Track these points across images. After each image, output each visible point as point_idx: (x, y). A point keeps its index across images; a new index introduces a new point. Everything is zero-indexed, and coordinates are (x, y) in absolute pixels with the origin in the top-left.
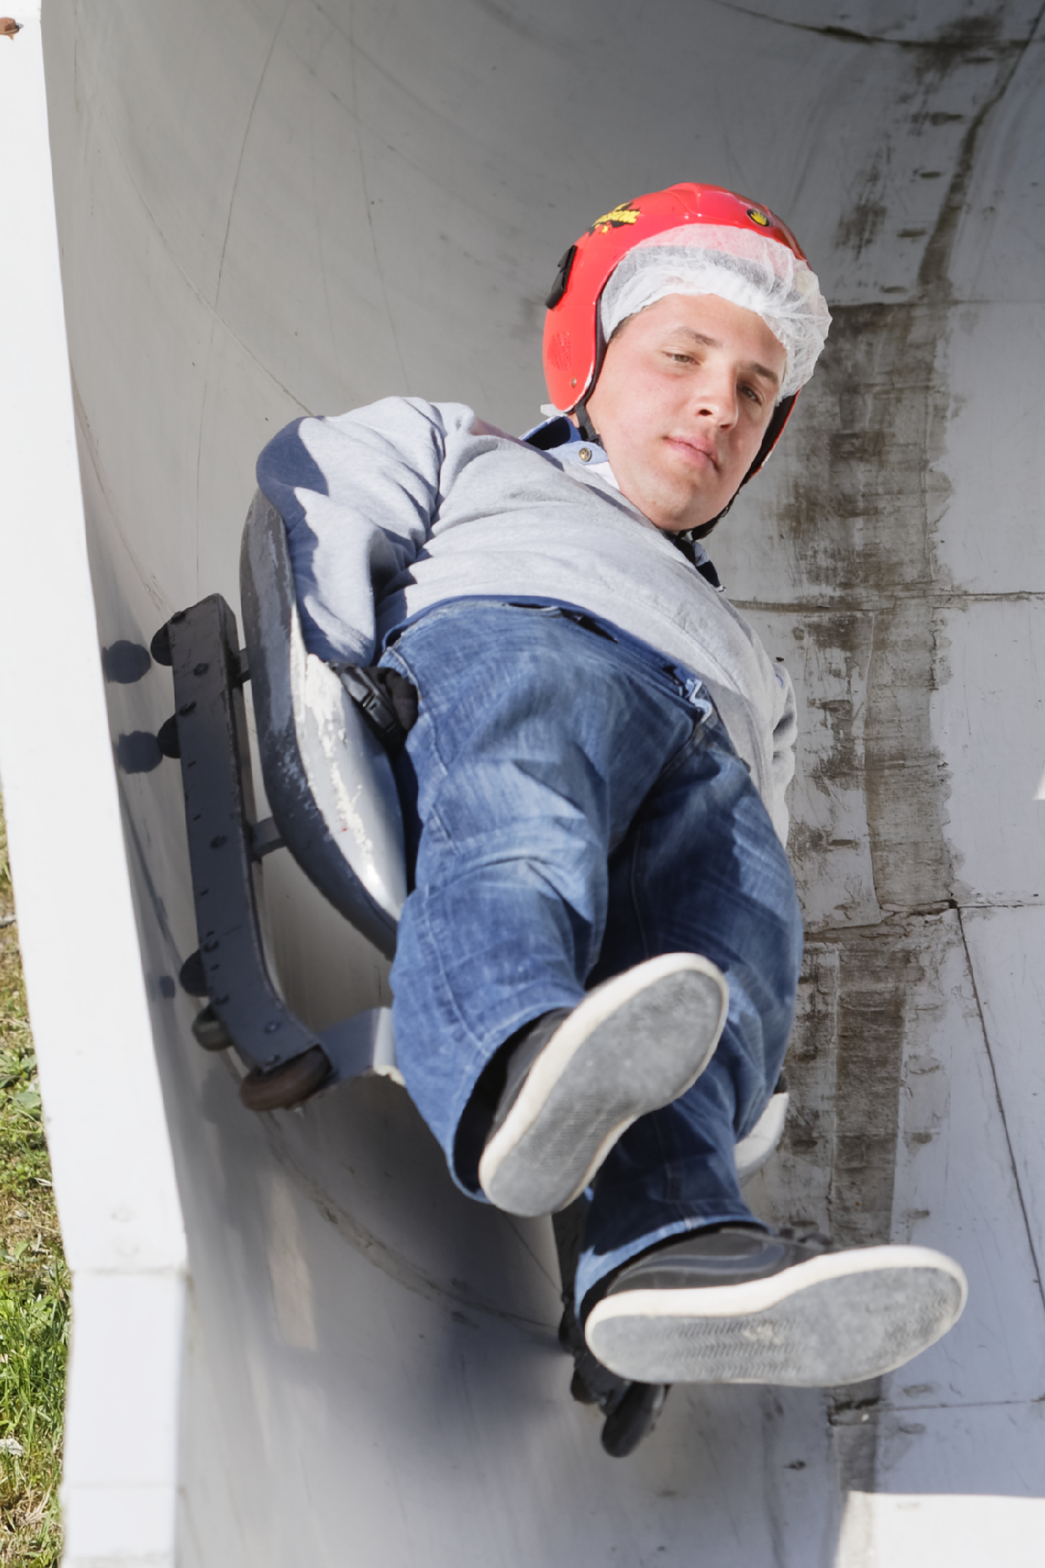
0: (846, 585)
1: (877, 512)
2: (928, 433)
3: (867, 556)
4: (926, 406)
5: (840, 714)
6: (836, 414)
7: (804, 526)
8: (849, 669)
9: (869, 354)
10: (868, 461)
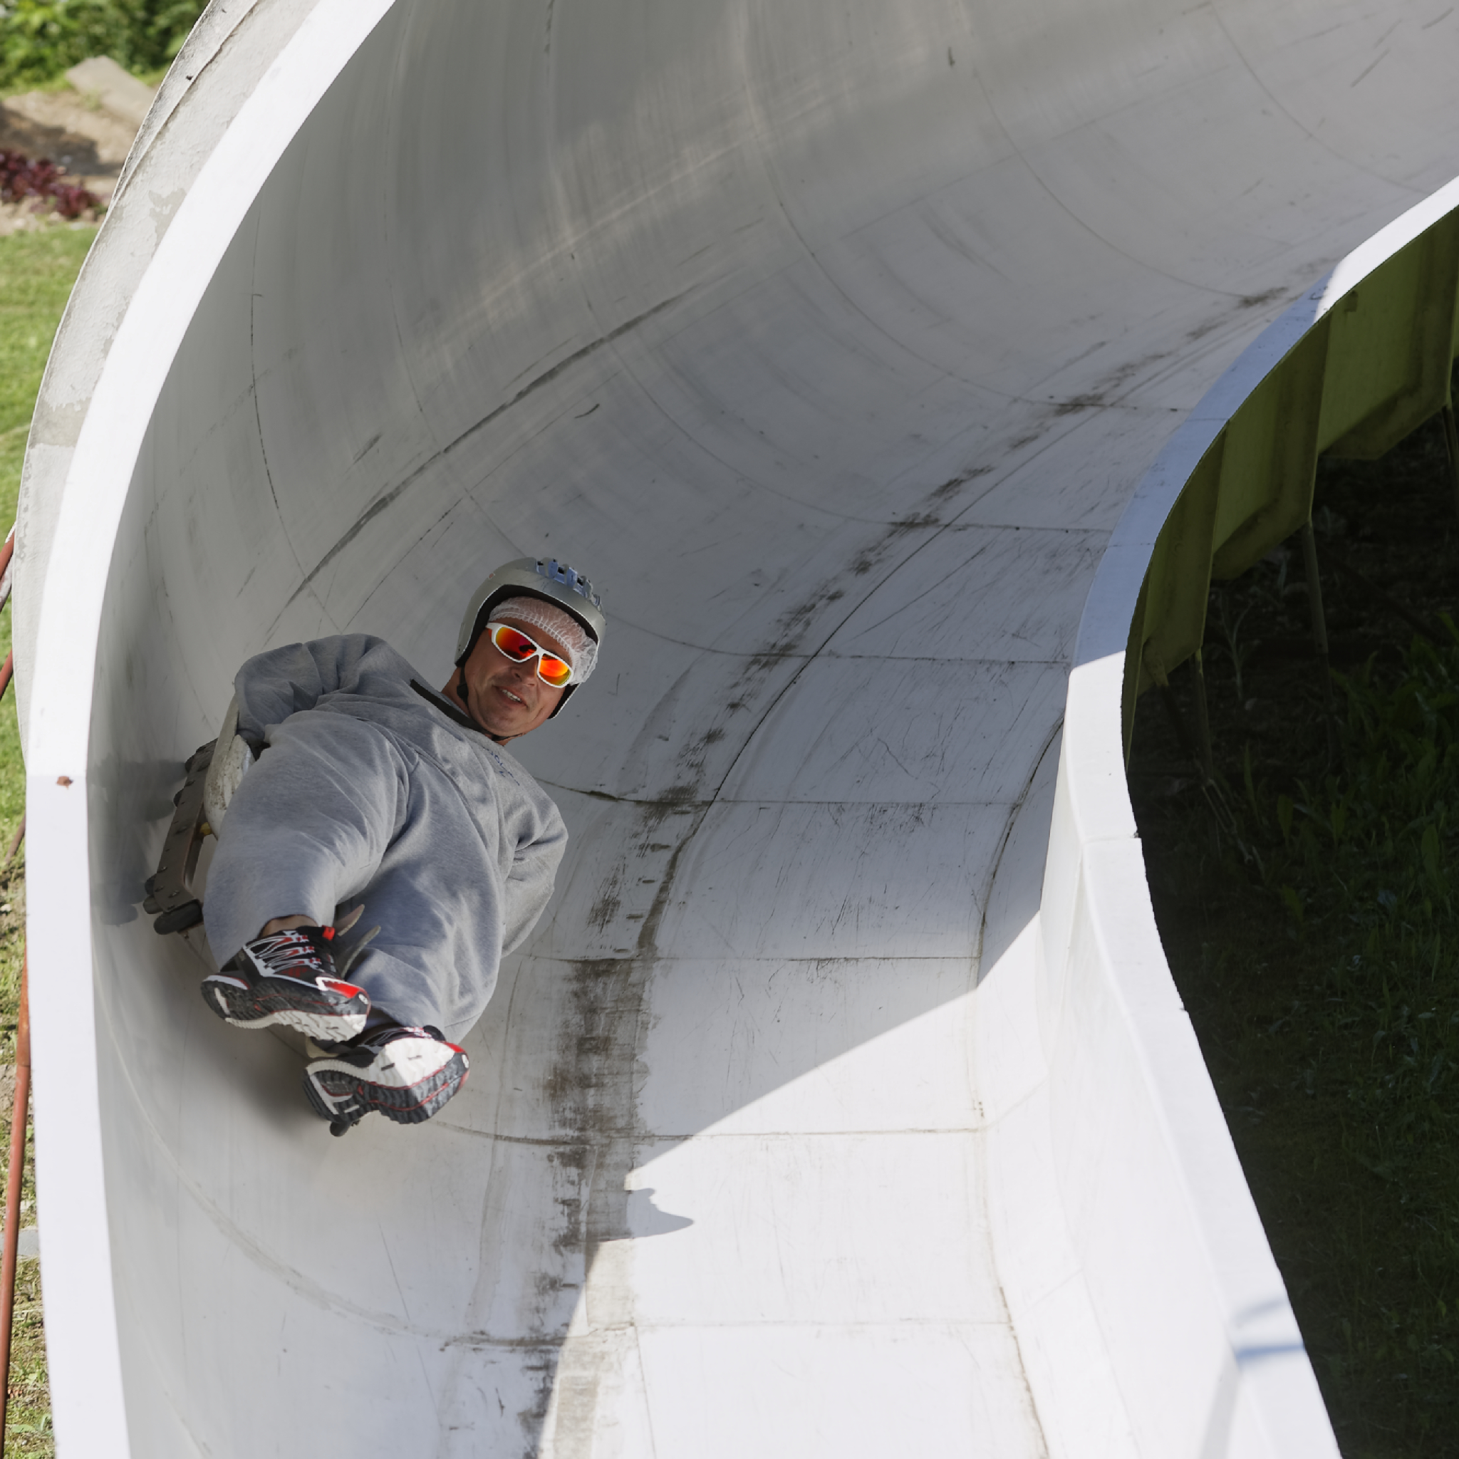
0: (582, 1129)
1: (603, 1085)
2: (637, 1038)
3: (596, 1112)
4: (637, 1021)
5: (573, 1208)
6: (582, 1026)
7: (559, 1093)
8: (580, 1180)
9: (604, 989)
10: (599, 1054)
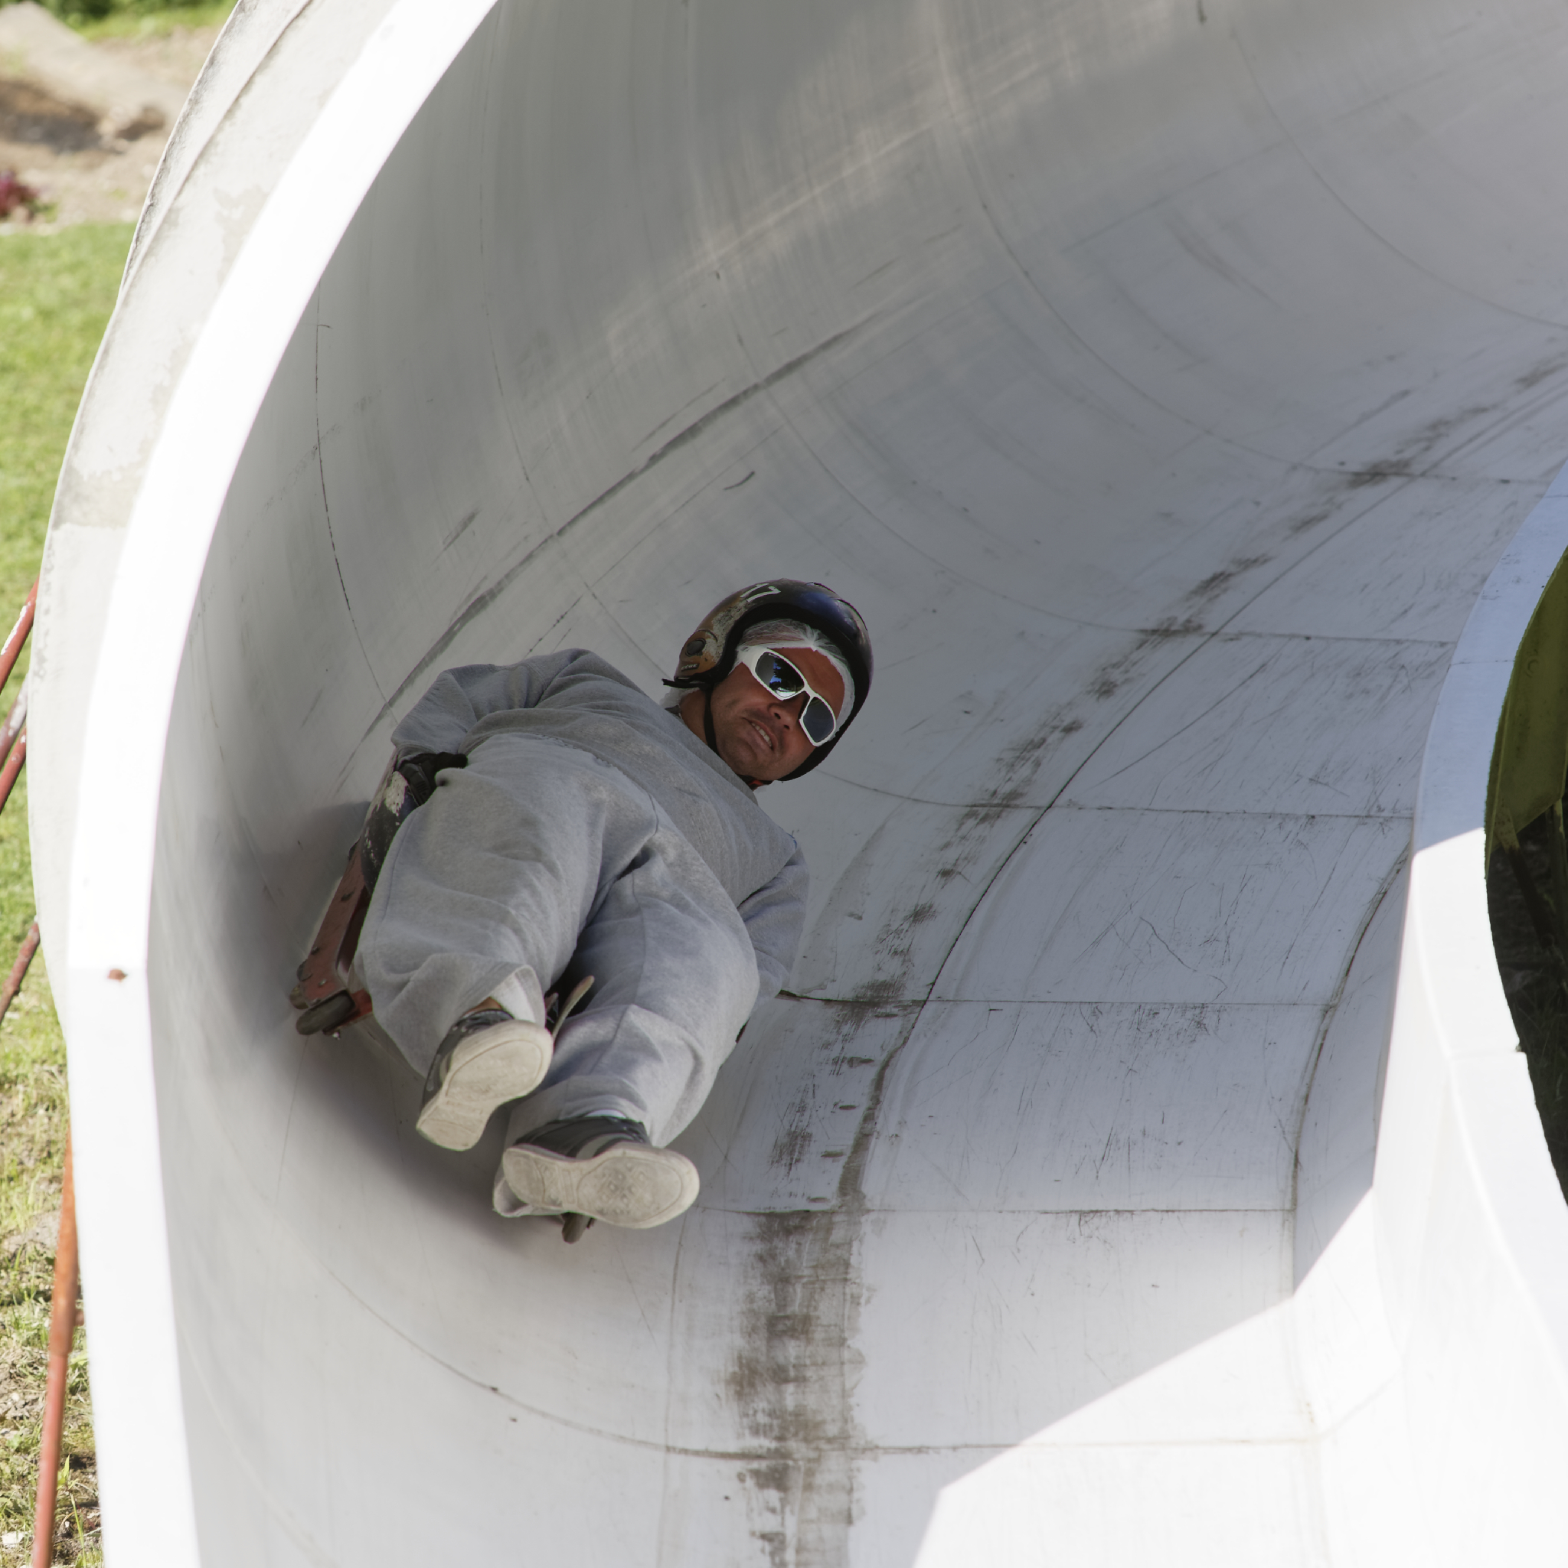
0: (781, 1438)
1: (805, 1379)
2: (846, 1317)
3: (797, 1415)
4: (844, 1294)
5: (776, 1543)
6: (772, 1300)
7: (747, 1390)
8: (783, 1507)
9: (798, 1251)
10: (798, 1338)
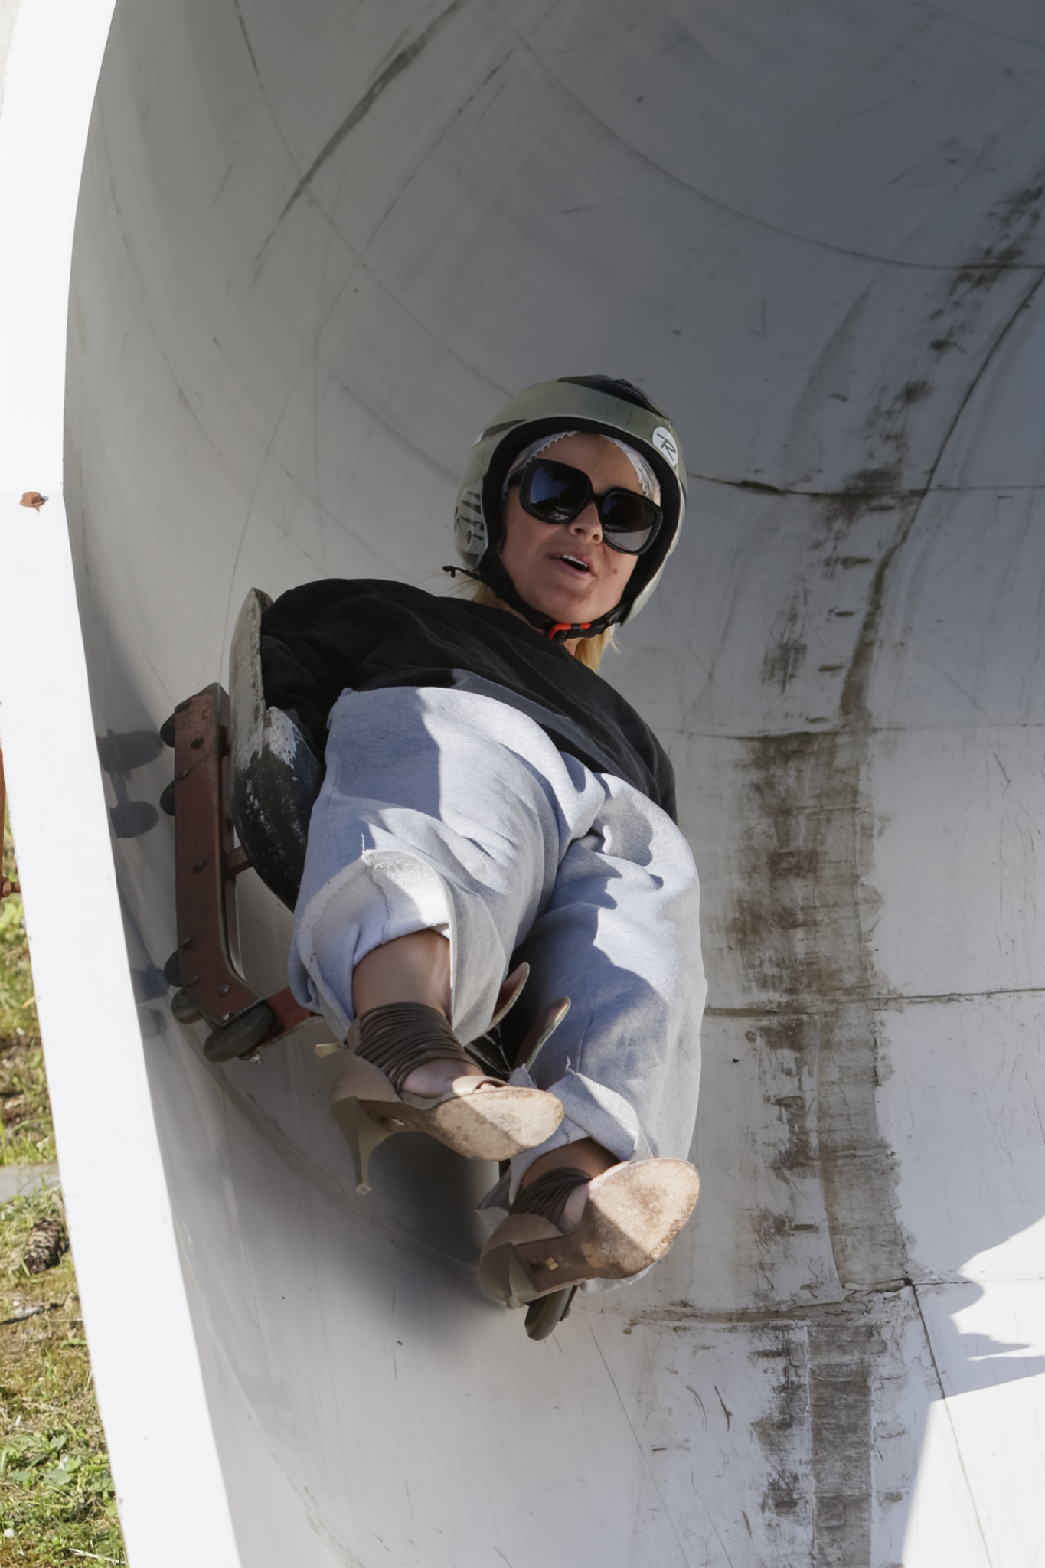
0: (791, 991)
1: (815, 923)
2: (857, 850)
3: (809, 964)
4: (854, 825)
5: (794, 1110)
6: (773, 835)
7: (750, 938)
8: (799, 1068)
9: (798, 779)
10: (804, 877)
